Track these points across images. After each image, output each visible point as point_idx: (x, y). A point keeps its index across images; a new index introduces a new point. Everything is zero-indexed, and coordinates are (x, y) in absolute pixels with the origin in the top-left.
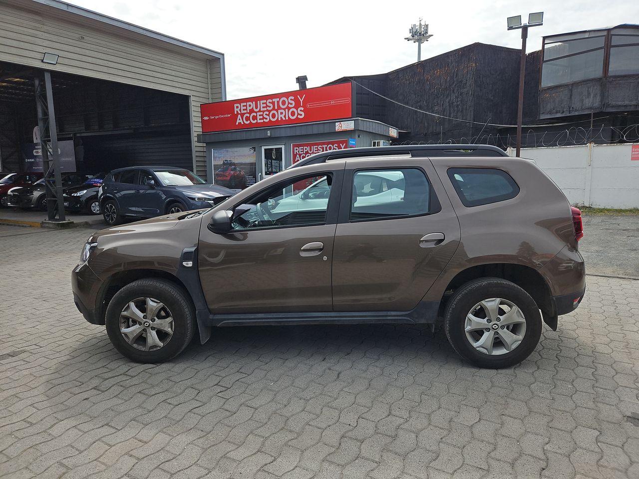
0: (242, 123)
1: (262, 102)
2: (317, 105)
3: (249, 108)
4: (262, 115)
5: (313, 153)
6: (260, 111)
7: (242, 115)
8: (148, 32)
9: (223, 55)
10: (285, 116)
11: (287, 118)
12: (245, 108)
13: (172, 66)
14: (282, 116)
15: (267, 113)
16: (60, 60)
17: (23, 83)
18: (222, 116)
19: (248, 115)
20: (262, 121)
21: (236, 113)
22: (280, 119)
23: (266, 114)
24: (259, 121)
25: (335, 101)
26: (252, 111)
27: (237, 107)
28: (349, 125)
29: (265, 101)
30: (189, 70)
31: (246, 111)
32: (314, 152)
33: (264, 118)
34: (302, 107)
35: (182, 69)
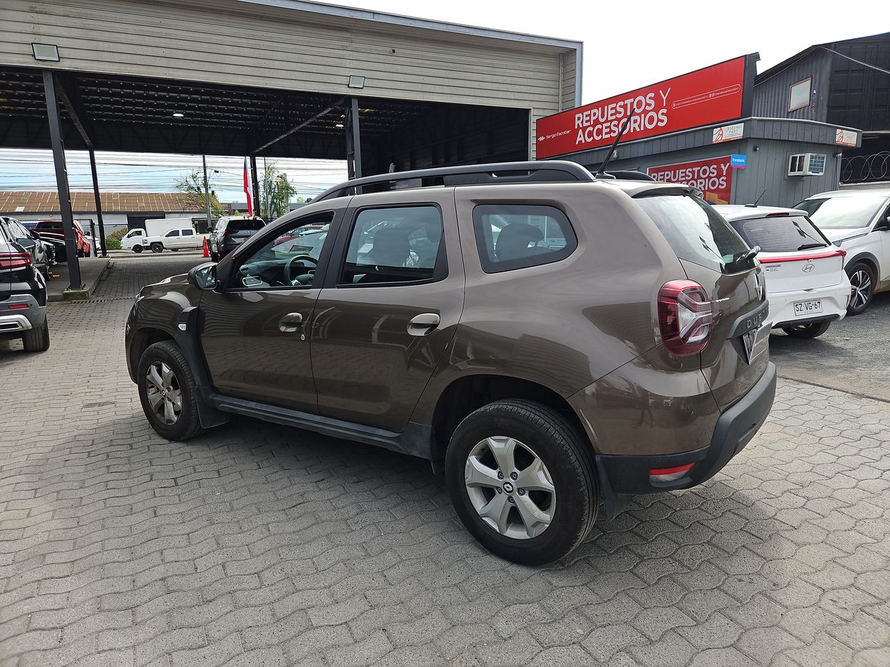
0: (583, 142)
1: (610, 106)
2: (687, 102)
3: (593, 118)
4: (609, 127)
5: (677, 181)
6: (607, 121)
7: (584, 129)
8: (471, 29)
9: (582, 43)
10: (640, 126)
11: (642, 129)
12: (588, 118)
13: (508, 71)
14: (636, 125)
15: (616, 122)
16: (368, 82)
17: (374, 114)
18: (560, 134)
19: (591, 129)
20: (608, 136)
21: (576, 127)
22: (632, 131)
23: (615, 125)
24: (605, 136)
25: (715, 92)
26: (597, 122)
27: (579, 118)
28: (734, 131)
29: (614, 105)
30: (532, 73)
31: (588, 124)
32: (680, 180)
33: (611, 131)
34: (664, 108)
35: (521, 72)
